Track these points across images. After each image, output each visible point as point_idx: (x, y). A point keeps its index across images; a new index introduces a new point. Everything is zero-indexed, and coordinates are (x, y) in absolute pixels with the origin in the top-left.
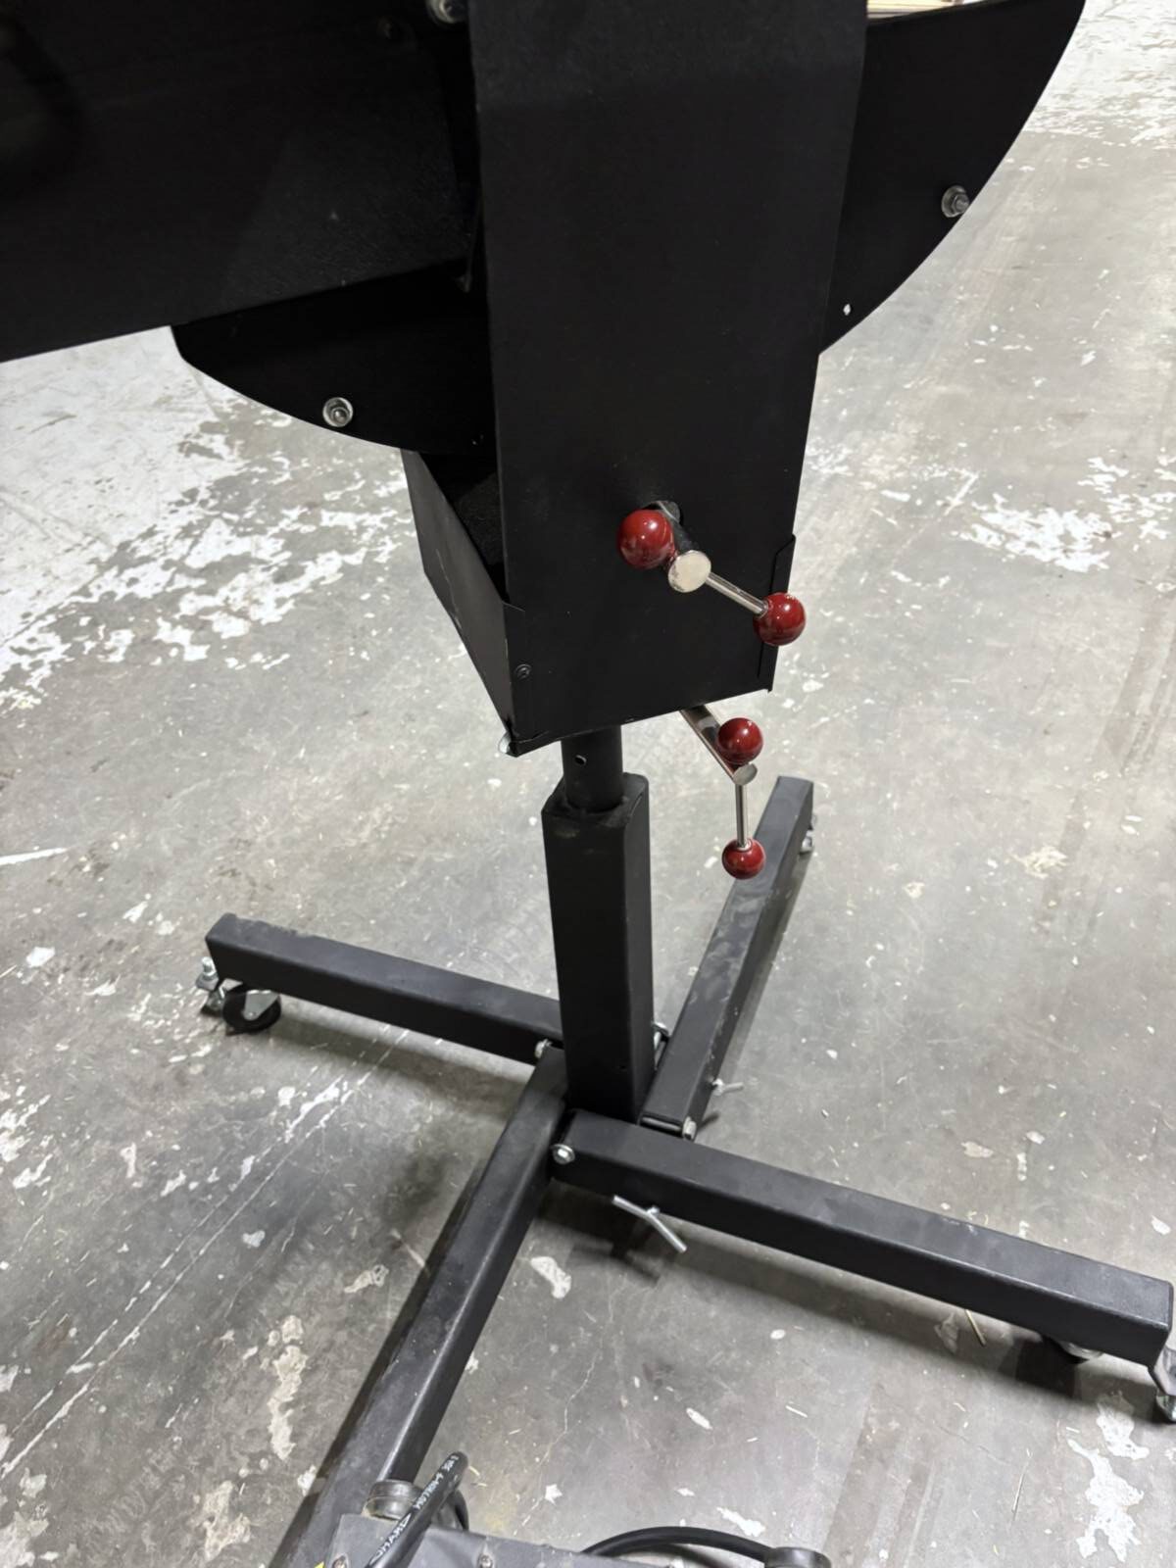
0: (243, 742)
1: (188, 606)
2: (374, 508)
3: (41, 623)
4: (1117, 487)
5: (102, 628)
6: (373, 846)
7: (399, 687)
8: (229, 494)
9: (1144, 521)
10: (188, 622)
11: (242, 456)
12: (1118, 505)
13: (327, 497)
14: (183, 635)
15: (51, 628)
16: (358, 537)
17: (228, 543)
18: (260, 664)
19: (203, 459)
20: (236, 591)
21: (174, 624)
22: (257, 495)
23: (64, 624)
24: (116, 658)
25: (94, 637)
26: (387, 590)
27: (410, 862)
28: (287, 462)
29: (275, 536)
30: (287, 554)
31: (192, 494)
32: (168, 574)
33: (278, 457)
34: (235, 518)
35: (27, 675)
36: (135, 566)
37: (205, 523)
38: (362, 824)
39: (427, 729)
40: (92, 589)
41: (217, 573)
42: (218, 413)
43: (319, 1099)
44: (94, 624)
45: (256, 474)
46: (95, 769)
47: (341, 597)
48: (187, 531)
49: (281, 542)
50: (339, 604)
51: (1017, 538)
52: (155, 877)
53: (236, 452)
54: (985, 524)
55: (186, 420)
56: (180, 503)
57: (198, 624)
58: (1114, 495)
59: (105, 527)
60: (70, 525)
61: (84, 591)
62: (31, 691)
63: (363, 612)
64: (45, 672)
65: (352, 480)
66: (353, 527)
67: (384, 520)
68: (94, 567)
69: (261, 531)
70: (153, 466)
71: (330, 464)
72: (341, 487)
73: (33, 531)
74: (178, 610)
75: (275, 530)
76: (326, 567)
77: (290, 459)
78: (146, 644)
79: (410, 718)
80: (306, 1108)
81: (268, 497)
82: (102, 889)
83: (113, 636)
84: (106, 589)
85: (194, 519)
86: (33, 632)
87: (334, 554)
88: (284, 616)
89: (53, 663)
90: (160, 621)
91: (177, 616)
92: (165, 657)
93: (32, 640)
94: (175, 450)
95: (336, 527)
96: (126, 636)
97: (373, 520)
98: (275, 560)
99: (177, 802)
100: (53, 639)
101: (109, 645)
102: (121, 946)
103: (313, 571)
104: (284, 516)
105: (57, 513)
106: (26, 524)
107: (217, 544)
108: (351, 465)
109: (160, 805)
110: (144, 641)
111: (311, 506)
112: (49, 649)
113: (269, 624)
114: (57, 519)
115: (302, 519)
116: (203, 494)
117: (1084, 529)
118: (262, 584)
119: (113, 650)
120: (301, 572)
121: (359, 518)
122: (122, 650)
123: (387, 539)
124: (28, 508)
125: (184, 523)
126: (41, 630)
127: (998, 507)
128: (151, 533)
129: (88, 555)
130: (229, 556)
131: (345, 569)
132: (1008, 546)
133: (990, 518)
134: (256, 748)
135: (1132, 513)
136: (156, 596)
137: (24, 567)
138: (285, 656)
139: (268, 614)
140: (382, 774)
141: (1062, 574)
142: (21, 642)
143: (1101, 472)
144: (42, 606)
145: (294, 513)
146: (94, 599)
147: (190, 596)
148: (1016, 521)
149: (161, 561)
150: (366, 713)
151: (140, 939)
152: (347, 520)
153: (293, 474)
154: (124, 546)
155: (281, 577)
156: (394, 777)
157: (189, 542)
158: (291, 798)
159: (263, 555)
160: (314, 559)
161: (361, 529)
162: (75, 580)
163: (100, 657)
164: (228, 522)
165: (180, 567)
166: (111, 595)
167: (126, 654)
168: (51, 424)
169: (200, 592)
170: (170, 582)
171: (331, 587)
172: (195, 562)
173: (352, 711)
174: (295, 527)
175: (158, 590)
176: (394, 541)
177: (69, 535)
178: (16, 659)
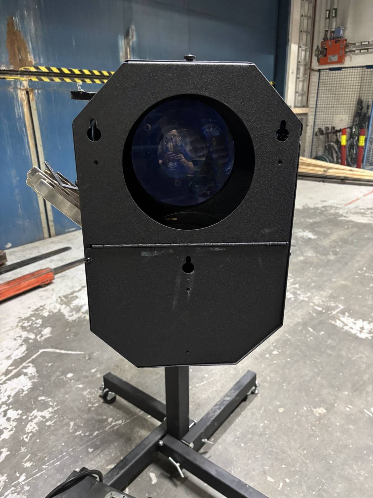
80: (113, 424)
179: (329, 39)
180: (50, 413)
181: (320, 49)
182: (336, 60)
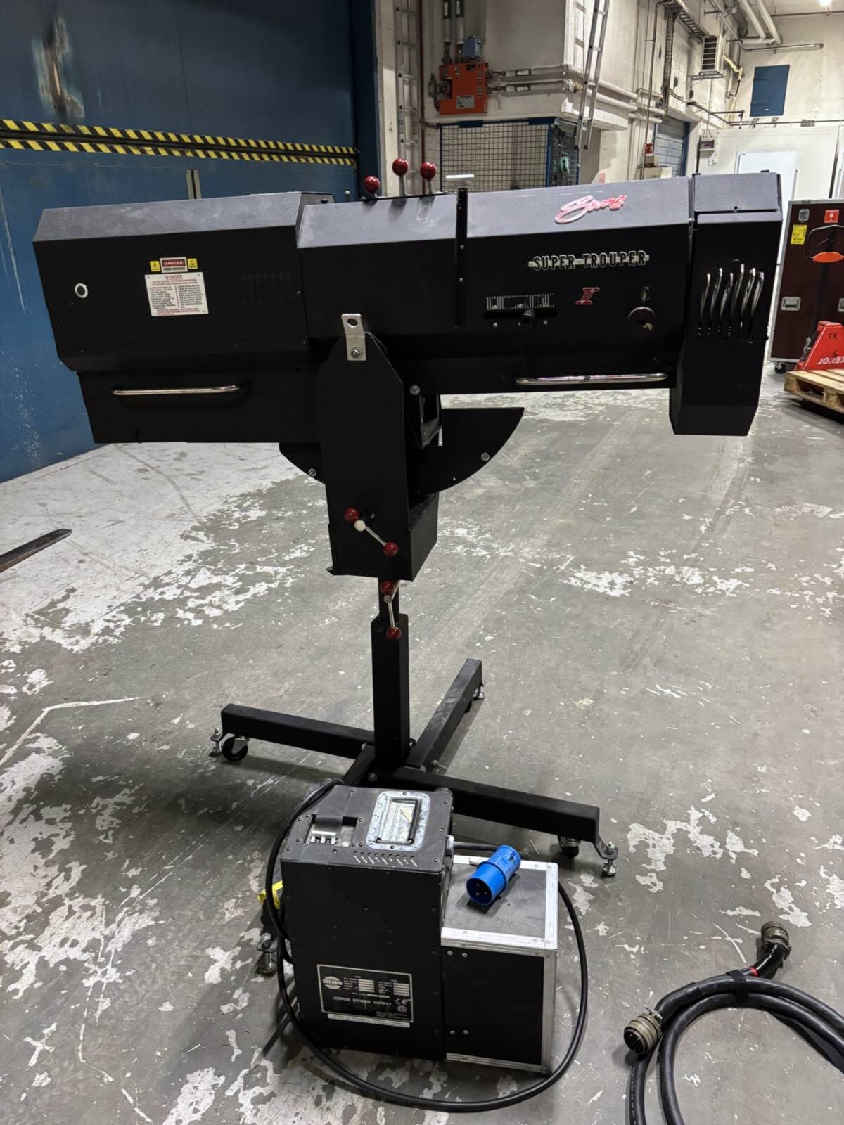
0: (222, 657)
1: (191, 604)
2: (283, 564)
3: (117, 610)
4: (639, 563)
5: (148, 612)
6: (286, 696)
7: (296, 636)
8: (208, 558)
9: (649, 577)
10: (191, 610)
11: (214, 541)
12: (638, 571)
13: (259, 559)
14: (190, 616)
15: (122, 612)
16: (275, 576)
17: (210, 578)
18: (228, 627)
19: (194, 542)
20: (216, 597)
21: (185, 611)
22: (223, 558)
23: (129, 610)
24: (157, 624)
25: (145, 616)
26: (290, 598)
27: (303, 702)
28: (237, 545)
29: (233, 575)
30: (240, 583)
31: (189, 557)
32: (180, 591)
33: (232, 542)
34: (213, 567)
35: (113, 631)
36: (163, 587)
37: (197, 570)
38: (280, 688)
39: (310, 653)
40: (142, 596)
41: (204, 591)
42: (199, 521)
43: (265, 783)
44: (144, 611)
45: (222, 550)
46: (151, 667)
47: (267, 600)
48: (188, 573)
49: (237, 578)
50: (266, 604)
51: (589, 583)
52: (184, 708)
53: (211, 540)
54: (575, 577)
55: (183, 525)
56: (184, 561)
57: (198, 611)
58: (637, 566)
59: (145, 570)
60: (127, 569)
61: (138, 597)
62: (116, 637)
63: (278, 607)
64: (122, 629)
65: (271, 553)
66: (272, 572)
67: (287, 570)
68: (142, 587)
69: (227, 573)
70: (168, 545)
71: (259, 545)
72: (266, 556)
73: (108, 571)
74: (187, 605)
75: (234, 573)
76: (261, 588)
77: (240, 543)
78: (171, 620)
79: (302, 648)
80: (259, 786)
81: (229, 559)
82: (159, 712)
83: (155, 615)
84: (148, 596)
85: (191, 568)
86: (114, 613)
87: (263, 583)
88: (240, 608)
89: (125, 626)
90: (178, 609)
91: (186, 608)
92: (182, 625)
93: (114, 617)
94: (179, 537)
95: (264, 572)
96: (161, 616)
97: (283, 570)
98: (234, 585)
99: (192, 680)
100: (124, 616)
101: (153, 619)
102: (171, 732)
103: (252, 591)
104: (237, 568)
105: (120, 564)
106: (105, 569)
107: (203, 578)
108: (271, 546)
109: (184, 681)
110: (170, 617)
111: (251, 563)
112: (123, 620)
113: (233, 611)
114: (120, 566)
115: (246, 569)
116: (195, 557)
117: (621, 580)
118: (228, 595)
119: (156, 621)
120: (248, 590)
121: (275, 569)
122: (160, 621)
123: (289, 578)
124: (105, 561)
125: (187, 569)
126: (118, 612)
127: (582, 570)
128: (169, 573)
129: (138, 582)
130: (211, 584)
131: (269, 589)
132: (585, 586)
133: (578, 575)
134: (230, 660)
135: (643, 574)
136: (174, 599)
137: (106, 586)
138: (241, 624)
139: (232, 607)
140: (289, 670)
141: (608, 597)
142: (109, 617)
143: (632, 557)
144: (117, 603)
145: (243, 566)
146: (144, 600)
147: (192, 600)
148: (590, 576)
149: (176, 585)
150: (281, 646)
151: (179, 730)
152: (270, 570)
153: (241, 549)
154: (156, 578)
155: (237, 592)
156: (295, 670)
157: (189, 577)
158: (246, 678)
159: (227, 583)
160: (254, 586)
161: (277, 573)
162: (133, 592)
163: (149, 624)
164: (209, 569)
165: (186, 587)
166: (152, 598)
167: (161, 623)
168: (113, 525)
169: (197, 598)
170: (182, 593)
171: (262, 596)
172: (193, 585)
173: (274, 646)
174: (243, 572)
175: (176, 597)
176: (293, 578)
177: (127, 573)
178: (107, 624)
180: (129, 797)
182: (472, 106)
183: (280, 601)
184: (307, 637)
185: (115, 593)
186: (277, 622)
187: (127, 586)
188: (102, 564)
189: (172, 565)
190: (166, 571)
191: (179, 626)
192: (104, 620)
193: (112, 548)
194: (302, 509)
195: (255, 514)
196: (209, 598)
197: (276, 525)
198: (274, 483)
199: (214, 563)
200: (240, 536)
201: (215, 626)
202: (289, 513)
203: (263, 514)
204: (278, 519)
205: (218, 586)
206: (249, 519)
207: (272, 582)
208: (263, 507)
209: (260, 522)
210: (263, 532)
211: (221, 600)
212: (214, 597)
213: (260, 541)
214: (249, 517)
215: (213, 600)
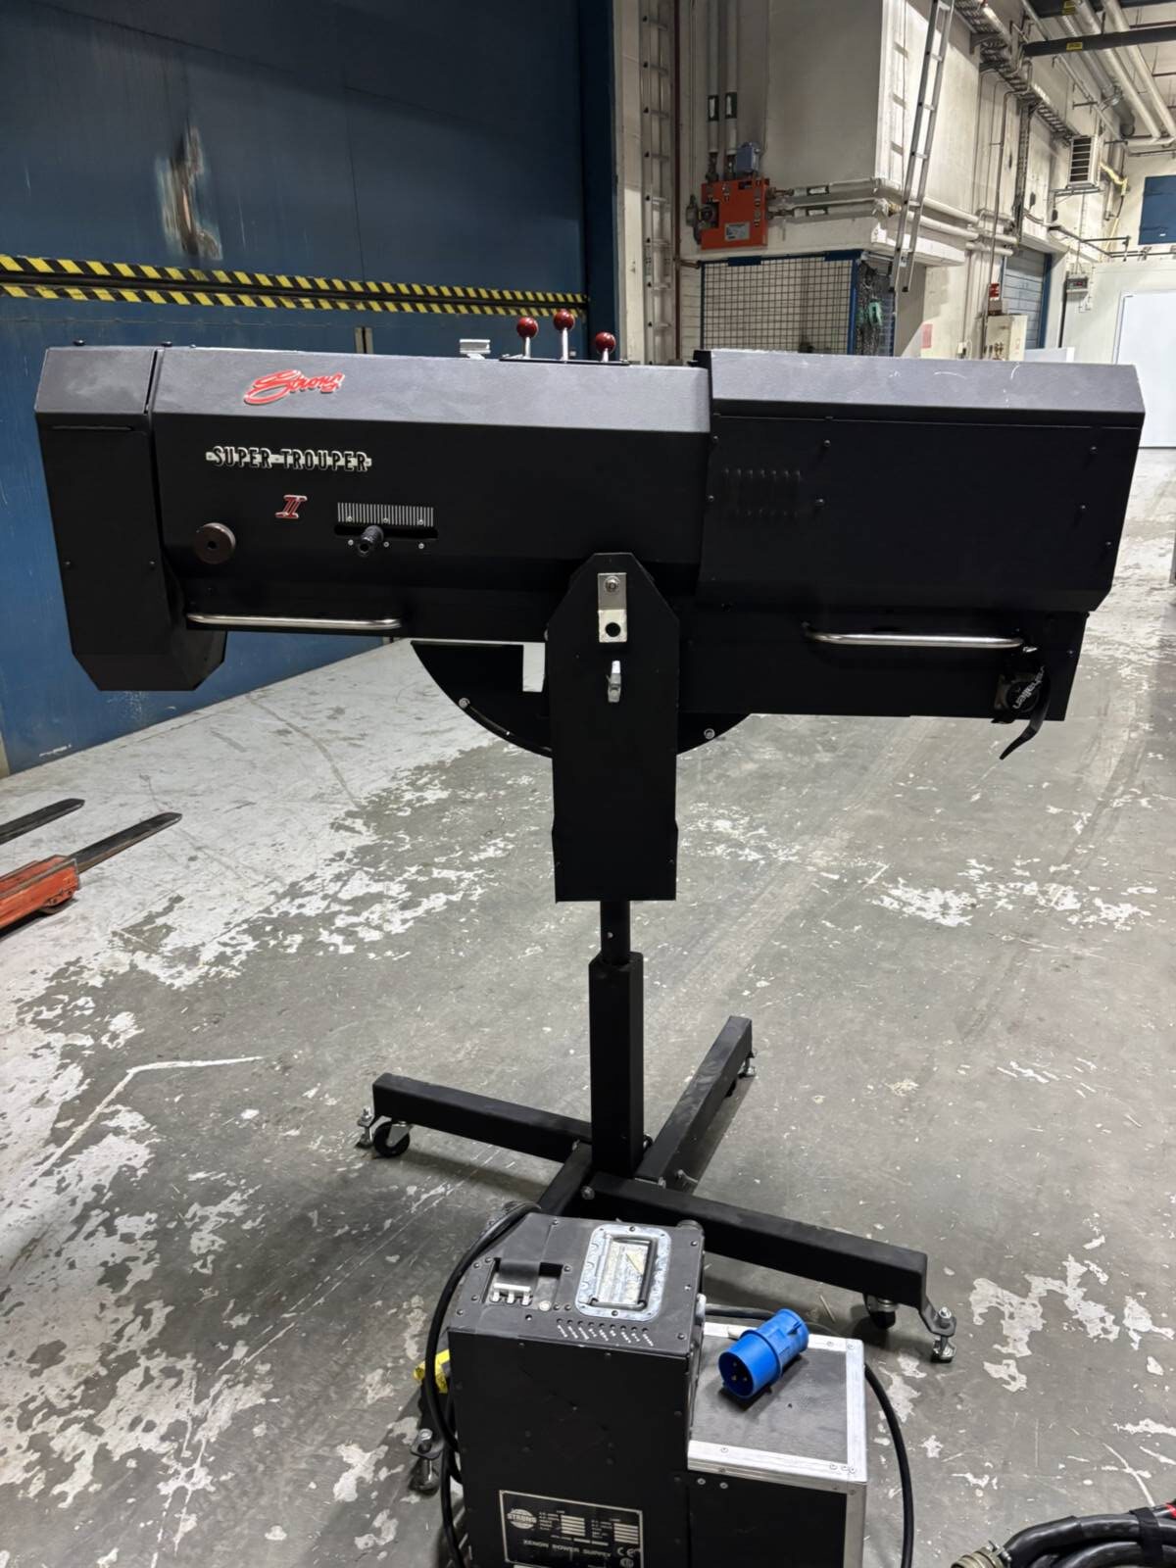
0: (379, 1001)
1: (340, 922)
2: (469, 867)
3: (238, 929)
4: (982, 879)
5: (281, 933)
6: (466, 1062)
7: (484, 973)
8: (366, 856)
9: (999, 899)
10: (340, 931)
11: (376, 832)
12: (983, 889)
13: (436, 860)
14: (338, 939)
15: (245, 932)
16: (458, 884)
17: (367, 885)
18: (390, 957)
19: (348, 834)
20: (374, 914)
21: (331, 932)
22: (387, 857)
23: (254, 929)
24: (292, 950)
25: (276, 938)
26: (477, 917)
27: (491, 1072)
28: (408, 838)
29: (400, 882)
30: (409, 894)
31: (341, 855)
32: (326, 903)
33: (401, 835)
34: (372, 870)
35: (231, 959)
36: (303, 897)
37: (350, 873)
38: (458, 1050)
39: (502, 998)
40: (273, 909)
41: (360, 903)
42: (358, 805)
43: (432, 1192)
44: (275, 930)
45: (386, 845)
46: (280, 1013)
47: (446, 919)
48: (338, 877)
49: (405, 886)
50: (443, 923)
51: (911, 905)
52: (323, 1075)
53: (372, 831)
54: (889, 895)
55: (335, 809)
56: (333, 860)
57: (348, 933)
58: (982, 882)
59: (280, 872)
60: (255, 871)
61: (268, 910)
62: (234, 968)
63: (461, 929)
64: (243, 957)
65: (454, 851)
66: (454, 879)
67: (475, 875)
68: (273, 897)
69: (391, 879)
70: (313, 837)
71: (438, 840)
72: (447, 855)
73: (229, 873)
74: (334, 924)
75: (401, 879)
76: (437, 901)
77: (410, 836)
78: (311, 944)
79: (491, 991)
80: (424, 1197)
81: (396, 858)
82: (288, 1079)
83: (289, 938)
84: (282, 910)
85: (343, 870)
86: (233, 933)
87: (441, 895)
88: (407, 930)
89: (248, 953)
90: (321, 930)
91: (333, 928)
92: (326, 951)
93: (232, 938)
94: (328, 827)
95: (442, 879)
96: (298, 938)
97: (469, 875)
98: (401, 897)
99: (336, 1034)
100: (247, 938)
101: (286, 943)
102: (302, 1111)
103: (426, 904)
104: (405, 871)
105: (246, 863)
106: (224, 869)
107: (359, 885)
108: (453, 841)
109: (325, 1035)
110: (310, 941)
111: (425, 865)
112: (245, 944)
113: (397, 934)
114: (246, 867)
115: (418, 872)
116: (349, 855)
117: (956, 902)
118: (392, 911)
119: (289, 946)
120: (419, 904)
121: (459, 873)
122: (295, 946)
123: (478, 887)
124: (224, 859)
125: (337, 871)
126: (238, 933)
127: (900, 886)
128: (312, 877)
129: (268, 889)
130: (368, 893)
131: (448, 903)
132: (905, 910)
133: (895, 892)
134: (389, 1005)
135: (991, 894)
136: (318, 915)
137: (224, 895)
138: (408, 953)
139: (396, 928)
140: (472, 1022)
141: (940, 927)
142: (225, 939)
143: (975, 868)
144: (238, 919)
145: (414, 869)
146: (275, 916)
147: (342, 916)
148: (912, 895)
149: (321, 894)
150: (462, 987)
151: (314, 1108)
152: (451, 875)
153: (412, 845)
154: (293, 885)
155: (404, 907)
156: (480, 1024)
157: (340, 884)
158: (412, 1033)
159: (391, 893)
160: (428, 897)
161: (460, 880)
162: (261, 904)
163: (281, 950)
164: (367, 873)
165: (335, 898)
166: (286, 913)
167: (298, 949)
168: (238, 808)
169: (348, 914)
170: (328, 907)
171: (439, 913)
172: (345, 895)
173: (452, 986)
174: (414, 877)
175: (320, 911)
176: (482, 888)
177: (253, 875)
178: (222, 949)
179: (721, 179)
180: (240, 1204)
181: (700, 205)
183: (462, 920)
184: (499, 974)
185: (236, 905)
186: (457, 951)
187: (253, 895)
188: (220, 862)
189: (317, 866)
190: (308, 875)
191: (321, 953)
192: (219, 943)
193: (235, 840)
194: (499, 790)
195: (434, 795)
196: (365, 914)
197: (462, 811)
198: (461, 752)
199: (375, 864)
200: (411, 826)
201: (372, 956)
202: (481, 795)
203: (444, 795)
204: (464, 802)
205: (378, 898)
206: (426, 802)
207: (452, 893)
208: (445, 785)
209: (441, 806)
210: (444, 820)
211: (382, 917)
212: (372, 913)
213: (440, 833)
214: (426, 799)
215: (371, 917)
